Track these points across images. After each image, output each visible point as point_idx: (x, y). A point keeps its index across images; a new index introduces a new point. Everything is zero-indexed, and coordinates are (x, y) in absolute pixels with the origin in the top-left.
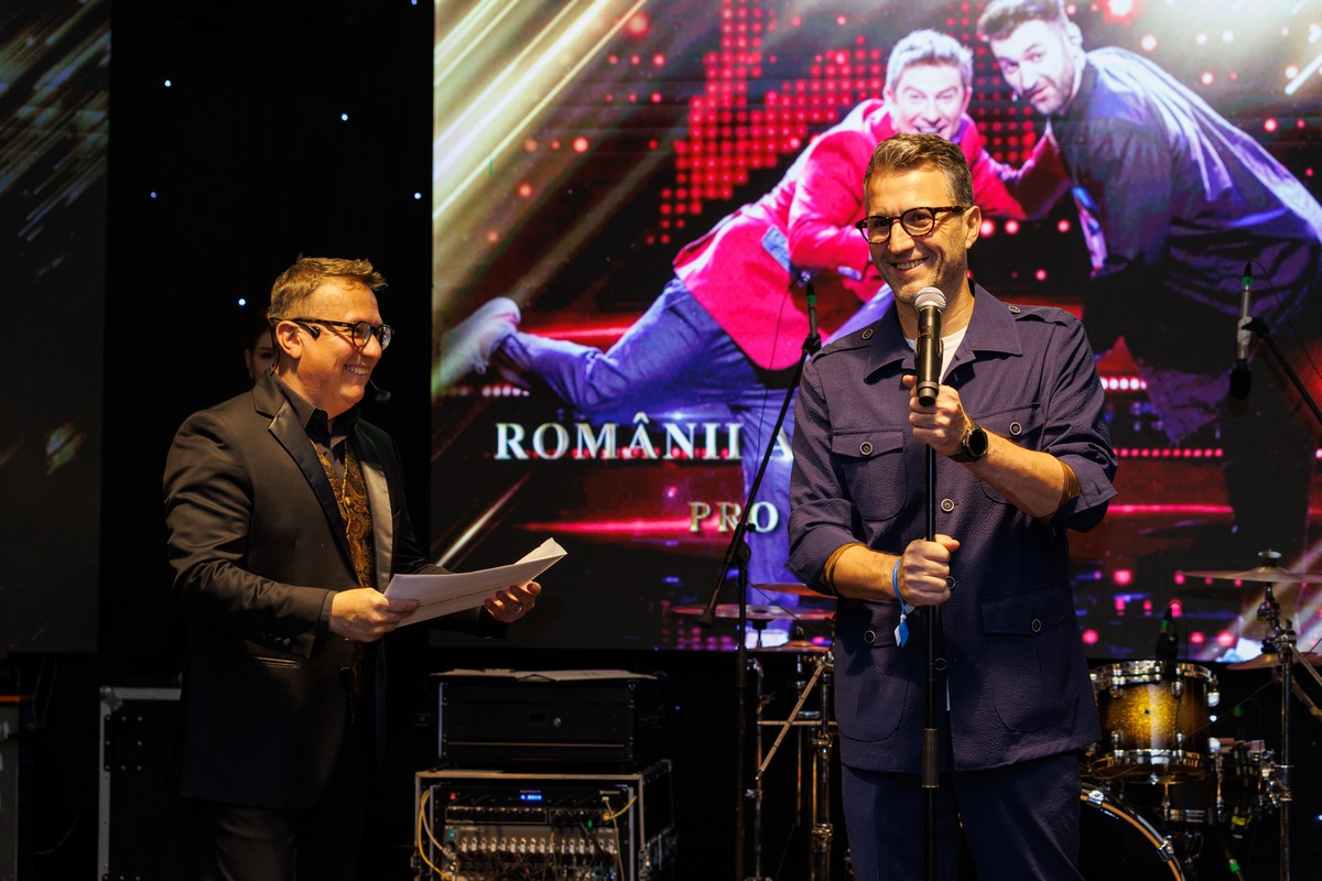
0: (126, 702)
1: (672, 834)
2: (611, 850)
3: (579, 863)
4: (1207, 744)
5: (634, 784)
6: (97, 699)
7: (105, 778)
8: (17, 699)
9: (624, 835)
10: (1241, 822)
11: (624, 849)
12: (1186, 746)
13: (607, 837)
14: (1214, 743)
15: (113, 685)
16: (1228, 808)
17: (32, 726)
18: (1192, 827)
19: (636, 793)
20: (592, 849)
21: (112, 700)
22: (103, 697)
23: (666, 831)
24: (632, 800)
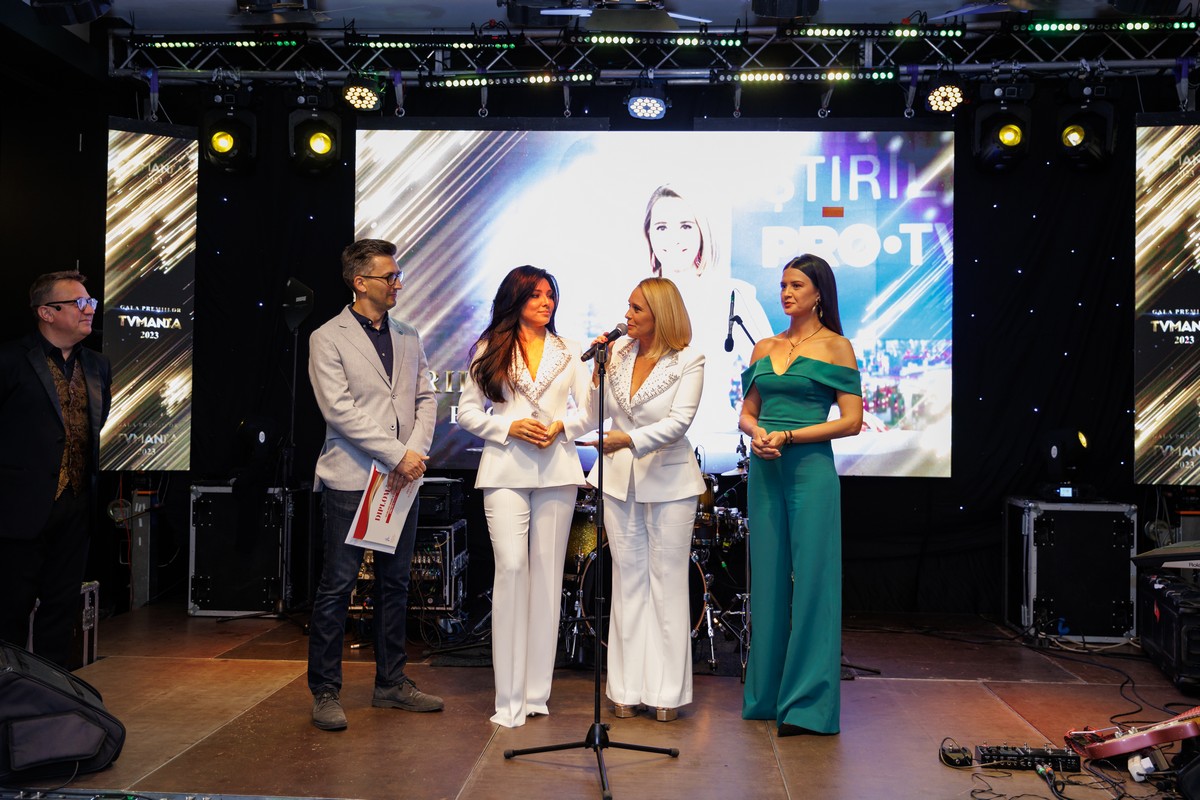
0: (204, 494)
1: (467, 554)
2: (438, 561)
3: (423, 567)
4: (713, 509)
5: (450, 530)
6: (189, 492)
7: (193, 530)
8: (149, 493)
9: (444, 555)
10: (727, 545)
11: (444, 561)
12: (704, 510)
13: (436, 555)
14: (716, 509)
15: (196, 485)
16: (721, 539)
17: (157, 505)
18: (705, 547)
19: (450, 535)
20: (429, 561)
21: (197, 493)
22: (193, 491)
23: (464, 552)
24: (448, 537)
